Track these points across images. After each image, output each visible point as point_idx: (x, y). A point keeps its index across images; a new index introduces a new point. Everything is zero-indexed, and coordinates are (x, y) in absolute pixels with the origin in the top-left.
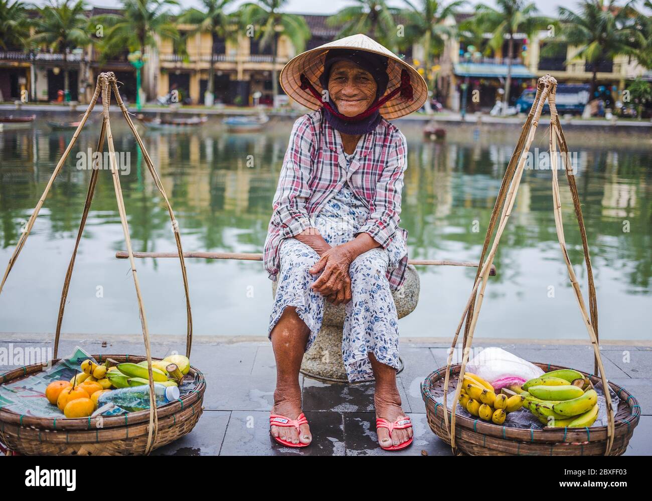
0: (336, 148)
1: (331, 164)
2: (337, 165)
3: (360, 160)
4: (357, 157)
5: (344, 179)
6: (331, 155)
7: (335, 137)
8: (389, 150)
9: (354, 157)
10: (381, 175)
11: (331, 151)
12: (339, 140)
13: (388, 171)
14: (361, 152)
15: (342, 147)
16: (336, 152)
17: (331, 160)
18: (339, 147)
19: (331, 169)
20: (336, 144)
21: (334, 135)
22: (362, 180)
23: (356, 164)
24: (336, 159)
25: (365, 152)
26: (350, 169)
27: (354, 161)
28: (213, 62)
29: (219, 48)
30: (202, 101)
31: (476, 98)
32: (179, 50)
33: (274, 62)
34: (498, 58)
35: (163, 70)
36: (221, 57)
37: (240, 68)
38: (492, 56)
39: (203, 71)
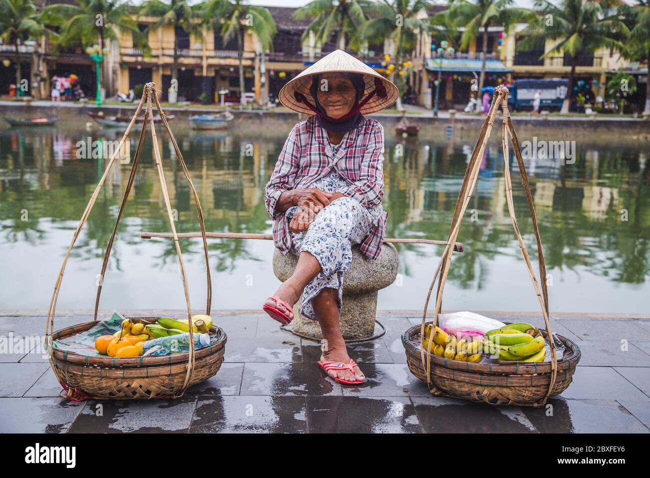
0: (323, 141)
1: (320, 154)
2: (324, 155)
3: (345, 149)
4: (343, 146)
5: (331, 165)
6: (319, 147)
7: (322, 133)
8: (370, 136)
9: (340, 146)
10: (363, 157)
11: (319, 144)
12: (325, 135)
13: (368, 153)
14: (347, 142)
15: (328, 140)
16: (323, 144)
17: (319, 151)
18: (325, 140)
19: (320, 157)
20: (323, 137)
21: (322, 131)
22: (346, 163)
23: (342, 152)
24: (323, 149)
25: (349, 142)
26: (337, 155)
27: (340, 149)
28: (176, 57)
29: (182, 43)
30: (165, 98)
31: (449, 96)
32: (140, 43)
33: (240, 57)
34: (472, 53)
35: (123, 64)
36: (184, 52)
37: (205, 63)
38: (466, 51)
39: (165, 66)
